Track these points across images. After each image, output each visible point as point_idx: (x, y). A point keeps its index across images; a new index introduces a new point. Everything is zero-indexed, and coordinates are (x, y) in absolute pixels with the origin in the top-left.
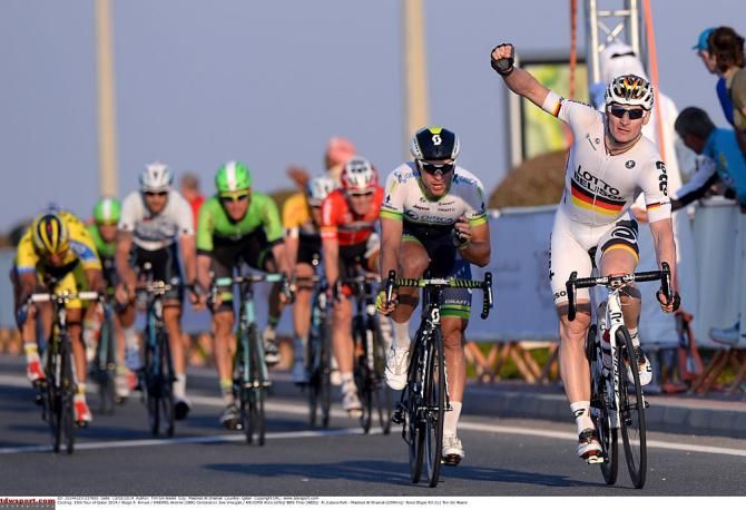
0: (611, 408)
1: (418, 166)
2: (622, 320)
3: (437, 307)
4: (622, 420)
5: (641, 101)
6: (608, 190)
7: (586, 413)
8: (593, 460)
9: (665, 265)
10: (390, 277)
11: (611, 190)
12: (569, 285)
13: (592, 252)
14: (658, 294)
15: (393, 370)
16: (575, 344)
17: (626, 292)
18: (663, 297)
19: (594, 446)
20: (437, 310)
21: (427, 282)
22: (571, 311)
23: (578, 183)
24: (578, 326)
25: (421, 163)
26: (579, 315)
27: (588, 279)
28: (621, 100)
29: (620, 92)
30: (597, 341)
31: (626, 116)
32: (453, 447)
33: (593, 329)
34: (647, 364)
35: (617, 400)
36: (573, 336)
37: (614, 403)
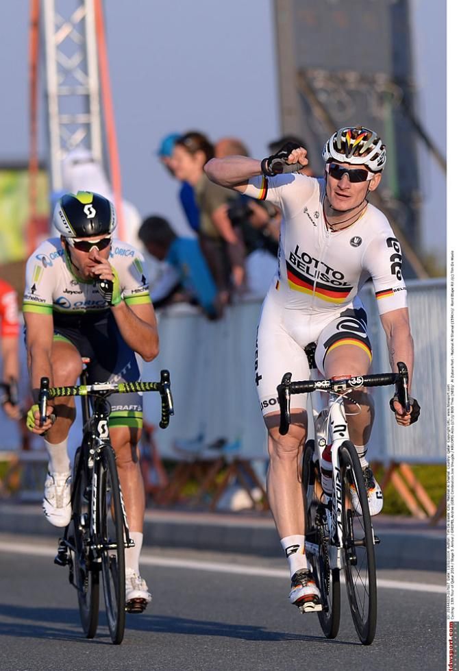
0: (332, 544)
1: (67, 244)
2: (346, 433)
3: (104, 419)
4: (346, 558)
5: (366, 160)
6: (330, 275)
7: (301, 549)
8: (309, 607)
9: (401, 366)
10: (43, 386)
11: (334, 274)
12: (281, 390)
13: (310, 350)
14: (392, 402)
15: (53, 501)
16: (287, 464)
17: (352, 399)
18: (398, 406)
19: (311, 589)
20: (104, 422)
21: (88, 388)
22: (283, 422)
23: (295, 267)
24: (290, 442)
25: (71, 241)
26: (293, 428)
27: (305, 382)
28: (340, 157)
29: (339, 147)
30: (314, 461)
31: (346, 177)
32: (137, 590)
33: (310, 446)
34: (377, 489)
35: (340, 534)
36: (284, 454)
37: (336, 537)
